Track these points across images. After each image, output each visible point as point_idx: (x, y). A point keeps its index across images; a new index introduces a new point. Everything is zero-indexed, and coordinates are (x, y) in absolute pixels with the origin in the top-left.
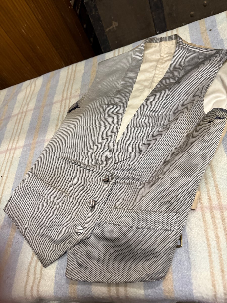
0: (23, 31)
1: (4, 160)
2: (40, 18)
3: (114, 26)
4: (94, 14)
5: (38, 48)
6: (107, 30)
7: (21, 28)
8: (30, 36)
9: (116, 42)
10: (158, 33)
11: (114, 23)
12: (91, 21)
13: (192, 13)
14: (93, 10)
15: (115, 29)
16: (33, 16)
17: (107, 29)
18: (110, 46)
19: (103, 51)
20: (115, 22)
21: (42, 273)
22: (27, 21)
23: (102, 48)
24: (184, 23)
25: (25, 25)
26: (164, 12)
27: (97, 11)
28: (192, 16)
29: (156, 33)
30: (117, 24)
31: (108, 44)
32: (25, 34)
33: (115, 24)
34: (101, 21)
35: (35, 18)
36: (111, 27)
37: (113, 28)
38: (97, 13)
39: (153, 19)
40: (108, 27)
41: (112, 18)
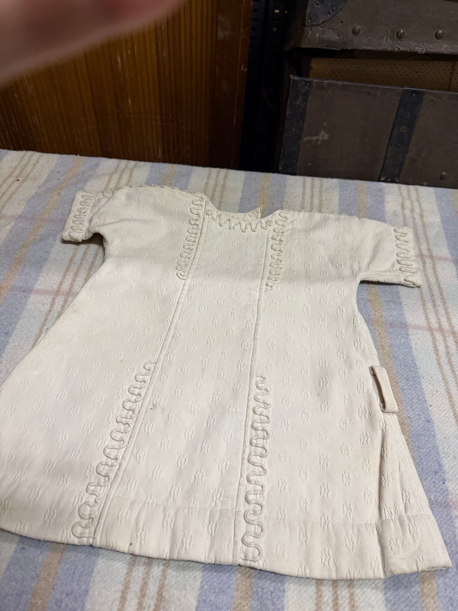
0: (119, 61)
1: (50, 311)
2: (164, 55)
3: (321, 138)
4: (297, 105)
5: (130, 102)
6: (306, 139)
7: (117, 53)
8: (127, 75)
9: (310, 164)
10: (382, 179)
11: (322, 133)
12: (287, 113)
13: (444, 173)
14: (301, 97)
15: (319, 143)
16: (154, 45)
17: (307, 136)
18: (297, 166)
19: (280, 168)
20: (325, 133)
21: (163, 595)
22: (136, 47)
23: (281, 163)
24: (425, 183)
25: (129, 52)
26: (406, 154)
27: (305, 103)
28: (442, 178)
29: (380, 178)
30: (326, 137)
31: (295, 161)
32: (120, 66)
33: (323, 136)
34: (304, 121)
35: (154, 50)
36: (315, 138)
37: (318, 140)
38: (304, 105)
39: (386, 156)
40: (311, 135)
41: (325, 124)
